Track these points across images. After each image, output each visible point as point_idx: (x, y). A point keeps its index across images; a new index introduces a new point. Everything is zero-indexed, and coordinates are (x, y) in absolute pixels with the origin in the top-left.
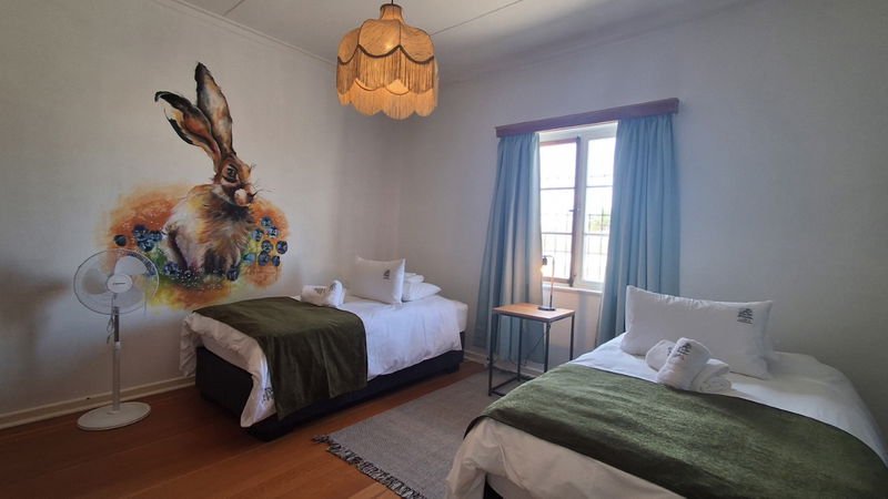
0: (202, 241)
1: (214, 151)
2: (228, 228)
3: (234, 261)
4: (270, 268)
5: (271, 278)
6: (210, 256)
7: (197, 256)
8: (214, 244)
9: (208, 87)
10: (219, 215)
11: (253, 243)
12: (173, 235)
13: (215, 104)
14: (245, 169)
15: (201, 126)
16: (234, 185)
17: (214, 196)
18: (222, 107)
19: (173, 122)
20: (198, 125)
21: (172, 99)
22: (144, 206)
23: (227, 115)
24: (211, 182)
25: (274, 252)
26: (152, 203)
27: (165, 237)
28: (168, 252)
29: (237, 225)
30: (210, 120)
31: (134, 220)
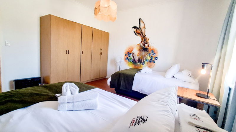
0: (138, 56)
1: (141, 36)
3: (144, 61)
4: (152, 63)
5: (152, 66)
7: (137, 59)
8: (140, 57)
9: (141, 23)
12: (133, 54)
16: (145, 43)
17: (141, 46)
21: (135, 27)
22: (129, 49)
24: (140, 43)
25: (154, 59)
26: (130, 48)
27: (132, 54)
28: (132, 57)
29: (145, 52)
31: (128, 51)
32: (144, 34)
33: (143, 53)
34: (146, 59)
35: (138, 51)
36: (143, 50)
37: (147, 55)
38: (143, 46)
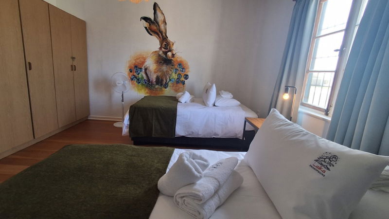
0: (155, 72)
1: (160, 37)
2: (165, 68)
3: (166, 81)
4: (181, 85)
5: (181, 89)
6: (158, 78)
7: (153, 78)
8: (159, 74)
10: (161, 62)
11: (174, 74)
12: (146, 69)
13: (160, 18)
14: (171, 44)
15: (155, 28)
16: (167, 50)
18: (163, 19)
19: (146, 28)
20: (154, 27)
21: (146, 19)
22: (137, 59)
23: (165, 22)
24: (158, 50)
25: (183, 79)
26: (139, 58)
27: (143, 70)
28: (144, 75)
29: (168, 67)
30: (158, 24)
31: (134, 64)
32: (164, 35)
33: (164, 68)
34: (169, 77)
35: (155, 63)
36: (163, 64)
37: (171, 71)
38: (164, 56)
